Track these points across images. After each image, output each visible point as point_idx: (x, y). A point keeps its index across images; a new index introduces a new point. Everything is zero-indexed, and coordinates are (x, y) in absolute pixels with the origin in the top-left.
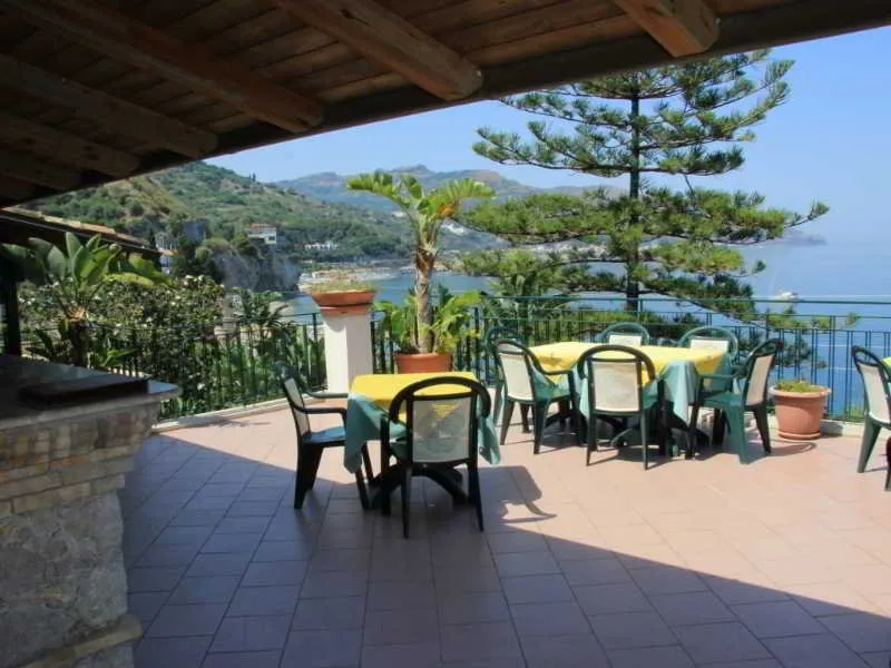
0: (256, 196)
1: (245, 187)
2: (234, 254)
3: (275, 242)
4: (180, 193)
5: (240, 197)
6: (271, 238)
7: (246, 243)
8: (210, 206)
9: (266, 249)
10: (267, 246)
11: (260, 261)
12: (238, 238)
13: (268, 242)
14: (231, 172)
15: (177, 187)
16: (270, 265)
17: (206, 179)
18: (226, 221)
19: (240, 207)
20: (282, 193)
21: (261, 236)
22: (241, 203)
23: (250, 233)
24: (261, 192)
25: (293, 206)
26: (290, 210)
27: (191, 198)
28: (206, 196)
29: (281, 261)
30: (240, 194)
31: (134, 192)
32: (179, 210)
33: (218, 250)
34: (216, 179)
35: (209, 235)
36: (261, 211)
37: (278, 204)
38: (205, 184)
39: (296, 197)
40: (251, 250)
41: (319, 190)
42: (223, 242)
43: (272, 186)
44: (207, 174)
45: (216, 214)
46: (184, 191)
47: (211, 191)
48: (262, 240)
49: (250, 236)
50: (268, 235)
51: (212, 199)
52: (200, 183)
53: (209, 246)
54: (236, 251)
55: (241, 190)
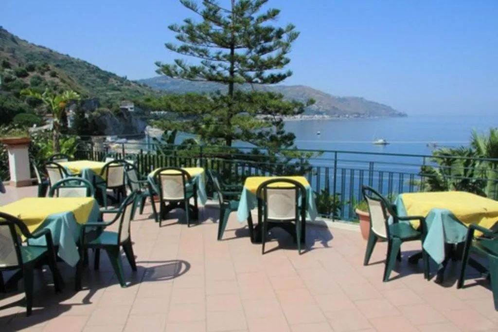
0: (126, 87)
1: (121, 82)
2: (111, 115)
3: (133, 110)
4: (88, 85)
5: (119, 87)
6: (131, 108)
7: (118, 111)
8: (103, 91)
9: (129, 113)
10: (129, 112)
11: (126, 120)
12: (115, 108)
13: (130, 110)
14: (114, 75)
15: (86, 81)
16: (130, 121)
17: (102, 78)
18: (111, 99)
19: (119, 92)
20: (140, 86)
21: (127, 107)
22: (119, 90)
23: (121, 105)
24: (130, 85)
25: (145, 93)
26: (144, 95)
27: (93, 87)
28: (101, 86)
29: (136, 120)
30: (118, 85)
31: (61, 84)
32: (84, 93)
33: (104, 114)
34: (107, 78)
35: (99, 106)
36: (129, 95)
37: (138, 91)
38: (101, 80)
39: (147, 88)
40: (121, 114)
41: (159, 85)
42: (106, 110)
43: (135, 82)
44: (102, 75)
45: (106, 96)
46: (90, 83)
47: (104, 84)
48: (127, 109)
49: (121, 107)
50: (130, 107)
51: (104, 88)
52: (98, 80)
53: (99, 112)
54: (113, 115)
55: (119, 83)
